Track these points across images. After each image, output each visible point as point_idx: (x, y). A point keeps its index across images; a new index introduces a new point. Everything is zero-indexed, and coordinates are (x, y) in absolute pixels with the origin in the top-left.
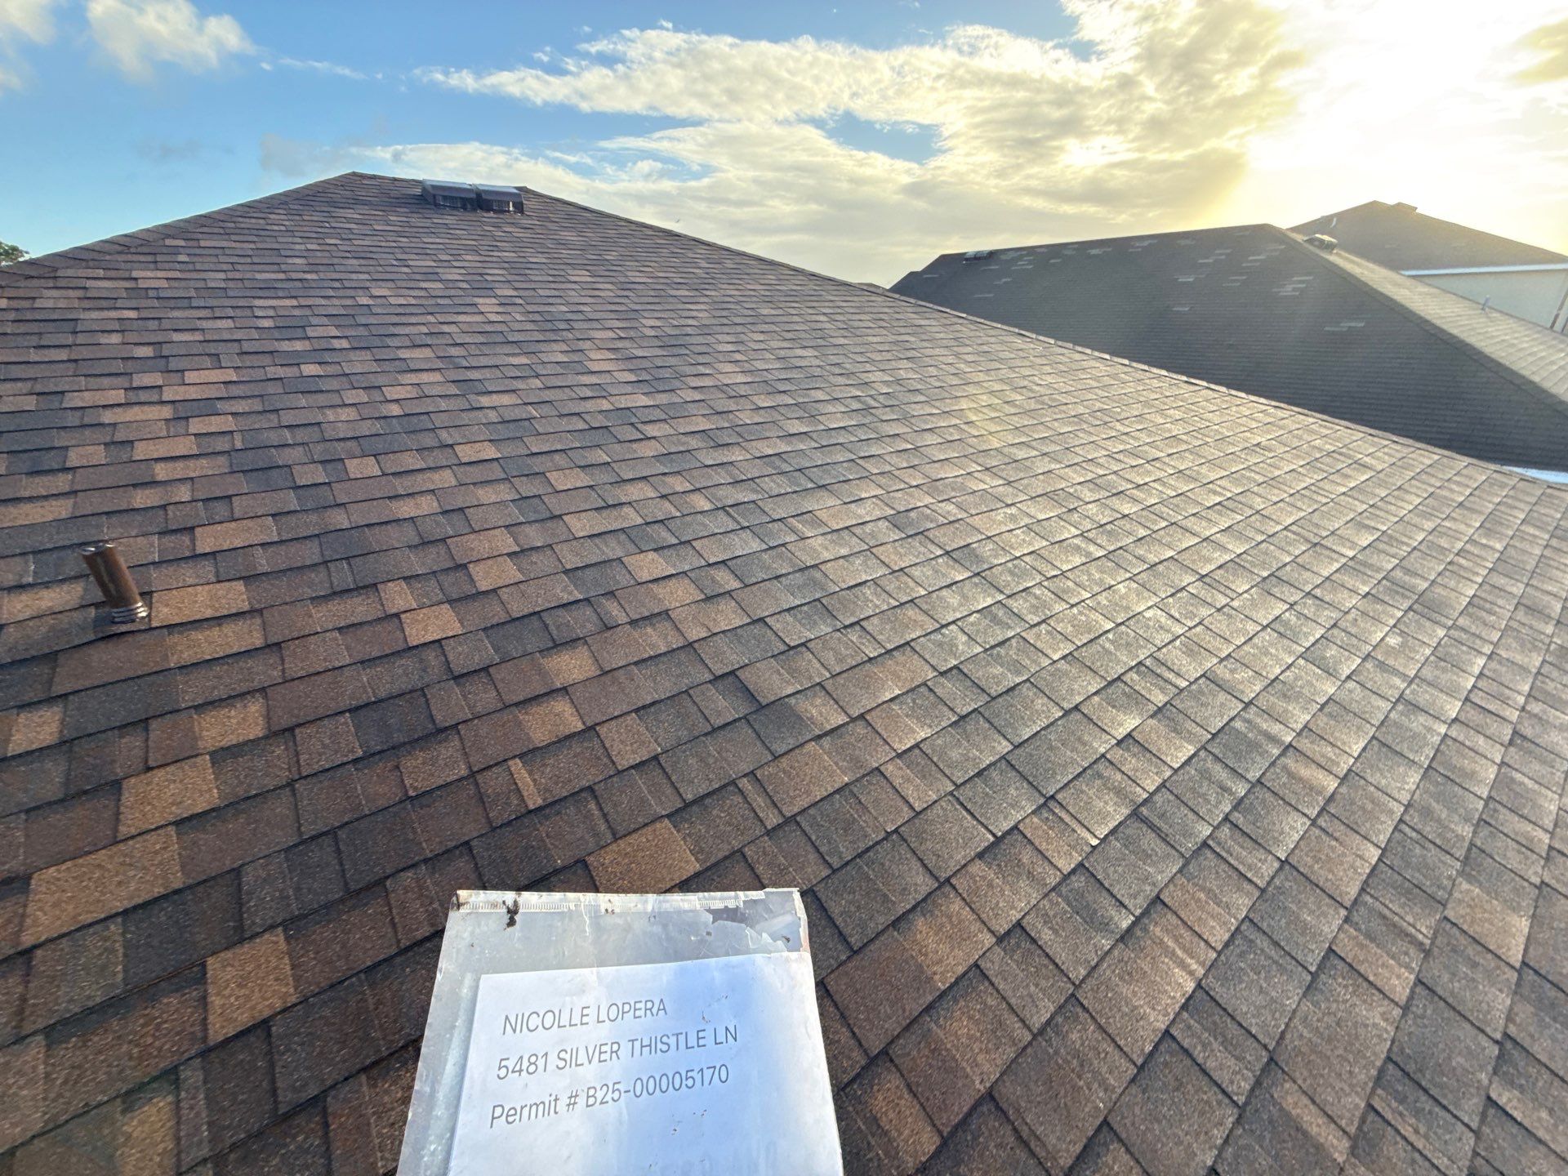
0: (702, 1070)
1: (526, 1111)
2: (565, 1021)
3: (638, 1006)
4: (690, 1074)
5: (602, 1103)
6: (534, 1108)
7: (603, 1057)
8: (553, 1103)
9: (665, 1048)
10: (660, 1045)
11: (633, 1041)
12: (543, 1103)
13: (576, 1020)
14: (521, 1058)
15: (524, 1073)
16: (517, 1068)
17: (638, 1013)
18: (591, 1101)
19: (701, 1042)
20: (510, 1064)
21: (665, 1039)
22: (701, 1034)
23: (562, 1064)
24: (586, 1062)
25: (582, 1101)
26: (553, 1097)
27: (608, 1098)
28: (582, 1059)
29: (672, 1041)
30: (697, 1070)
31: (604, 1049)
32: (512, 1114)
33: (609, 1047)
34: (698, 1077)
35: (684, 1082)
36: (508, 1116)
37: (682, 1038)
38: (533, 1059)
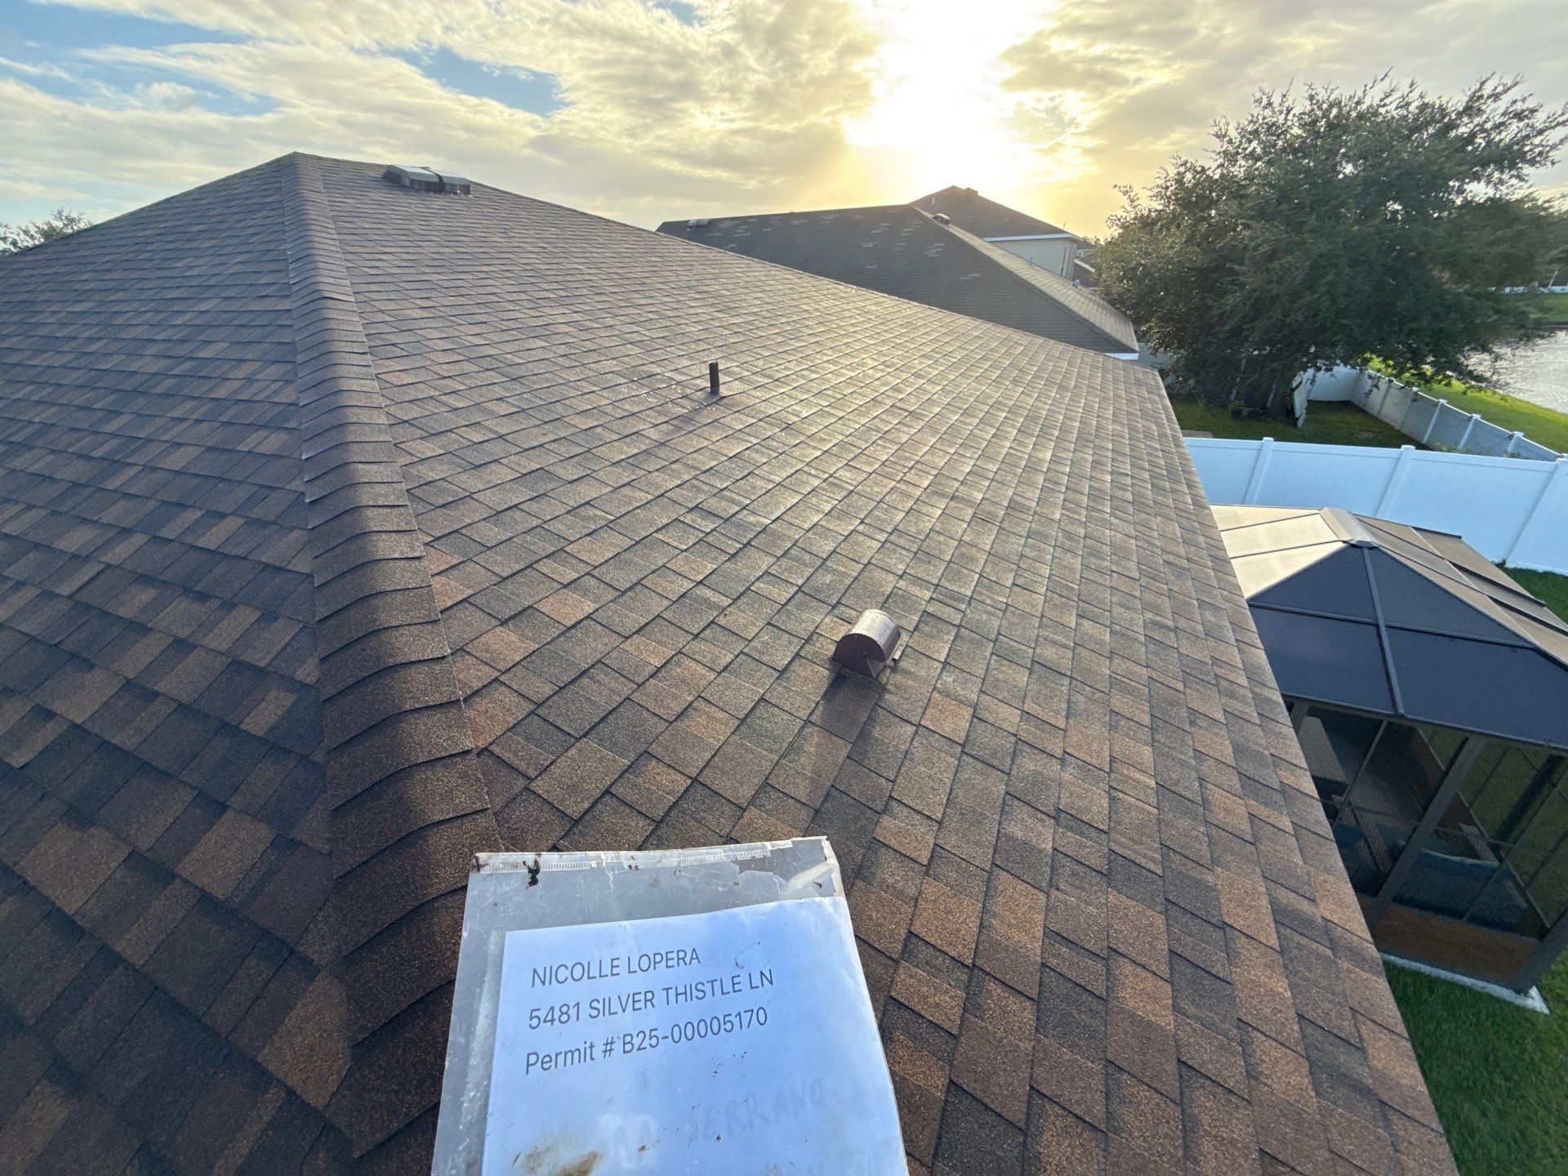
0: (740, 1014)
1: (561, 1058)
2: (594, 972)
3: (670, 956)
4: (727, 1019)
5: (639, 1049)
6: (569, 1055)
7: (637, 1005)
8: (588, 1051)
9: (701, 995)
10: (695, 993)
11: (667, 989)
12: (578, 1050)
13: (606, 970)
14: (552, 1008)
15: (556, 1022)
16: (549, 1018)
17: (670, 963)
18: (628, 1048)
19: (737, 987)
20: (542, 1014)
21: (700, 987)
22: (736, 980)
23: (595, 1013)
24: (620, 1010)
25: (618, 1046)
26: (588, 1044)
27: (646, 1043)
29: (707, 988)
30: (734, 1012)
31: (637, 997)
32: (546, 1062)
33: (642, 995)
34: (736, 1021)
35: (723, 1027)
36: (543, 1063)
37: (717, 985)
38: (565, 1009)
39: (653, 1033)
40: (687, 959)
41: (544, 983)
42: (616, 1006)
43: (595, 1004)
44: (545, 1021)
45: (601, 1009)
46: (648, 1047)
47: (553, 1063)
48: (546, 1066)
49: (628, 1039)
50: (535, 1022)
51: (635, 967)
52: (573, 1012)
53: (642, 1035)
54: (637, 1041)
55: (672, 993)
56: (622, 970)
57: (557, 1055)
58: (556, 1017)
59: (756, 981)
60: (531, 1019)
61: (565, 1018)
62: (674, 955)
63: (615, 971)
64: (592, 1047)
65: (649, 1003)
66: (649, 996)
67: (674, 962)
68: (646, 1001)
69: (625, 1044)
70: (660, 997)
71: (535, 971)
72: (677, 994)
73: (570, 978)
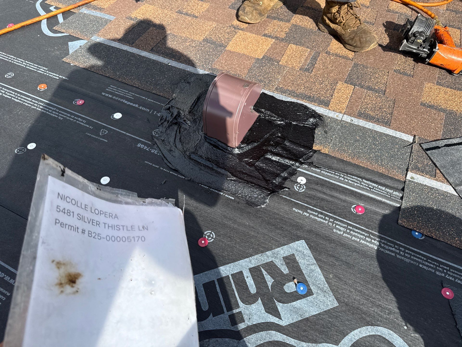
0: (134, 237)
1: (67, 226)
2: (79, 205)
3: (106, 213)
4: (129, 238)
5: (94, 237)
6: (70, 227)
7: (94, 224)
9: (118, 229)
10: (116, 228)
11: (105, 224)
12: (73, 227)
13: (83, 207)
14: (64, 209)
15: (66, 214)
16: (64, 211)
18: (90, 235)
19: (133, 229)
21: (118, 226)
22: (133, 227)
23: (79, 218)
24: (87, 221)
25: (87, 232)
26: (76, 227)
27: (96, 237)
29: (121, 228)
30: (132, 236)
31: (93, 221)
32: (62, 225)
33: (95, 222)
34: (133, 239)
35: (127, 240)
36: (61, 224)
37: (125, 228)
38: (69, 211)
39: (99, 235)
40: (113, 217)
41: (62, 199)
42: (86, 220)
43: (79, 215)
44: (62, 211)
45: (81, 218)
46: (97, 239)
47: (64, 226)
48: (62, 226)
49: (90, 233)
50: (58, 210)
51: (93, 211)
52: (72, 214)
53: (95, 234)
54: (93, 235)
55: (107, 226)
56: (89, 209)
57: (66, 225)
58: (66, 212)
59: (141, 228)
60: (57, 208)
61: (69, 214)
62: (108, 214)
63: (86, 209)
64: (78, 228)
65: (98, 225)
66: (98, 223)
67: (108, 216)
68: (97, 224)
69: (89, 233)
70: (102, 225)
71: (59, 194)
72: (109, 226)
73: (71, 203)
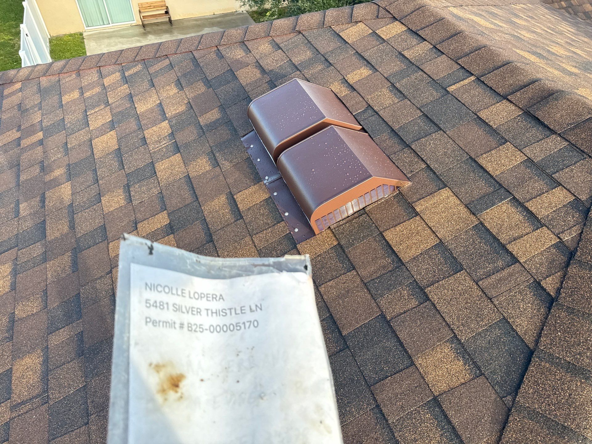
0: (244, 323)
1: (161, 324)
2: (174, 292)
3: (208, 296)
4: (238, 325)
6: (165, 324)
7: (194, 313)
8: (173, 325)
9: (224, 314)
11: (207, 310)
12: (169, 322)
13: (180, 293)
14: (156, 302)
15: (158, 308)
16: (155, 305)
17: (209, 299)
19: (243, 312)
20: (152, 303)
21: (224, 311)
23: (175, 309)
25: (186, 326)
26: (173, 322)
28: (184, 310)
29: (228, 312)
30: (242, 322)
31: (193, 309)
32: (155, 323)
33: (195, 310)
34: (243, 326)
35: (235, 328)
36: (153, 323)
37: (233, 311)
38: (161, 303)
39: (201, 326)
40: (218, 299)
43: (175, 306)
45: (178, 309)
46: (199, 332)
47: (158, 324)
50: (148, 305)
51: (192, 296)
52: (165, 306)
53: (195, 326)
56: (187, 295)
57: (160, 321)
58: (158, 305)
60: (146, 303)
61: (162, 307)
62: (211, 296)
63: (184, 295)
65: (198, 314)
66: (199, 310)
67: (211, 299)
69: (189, 327)
70: (204, 313)
72: (212, 313)
73: (163, 292)
